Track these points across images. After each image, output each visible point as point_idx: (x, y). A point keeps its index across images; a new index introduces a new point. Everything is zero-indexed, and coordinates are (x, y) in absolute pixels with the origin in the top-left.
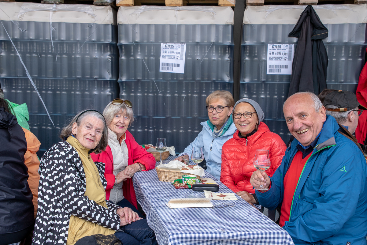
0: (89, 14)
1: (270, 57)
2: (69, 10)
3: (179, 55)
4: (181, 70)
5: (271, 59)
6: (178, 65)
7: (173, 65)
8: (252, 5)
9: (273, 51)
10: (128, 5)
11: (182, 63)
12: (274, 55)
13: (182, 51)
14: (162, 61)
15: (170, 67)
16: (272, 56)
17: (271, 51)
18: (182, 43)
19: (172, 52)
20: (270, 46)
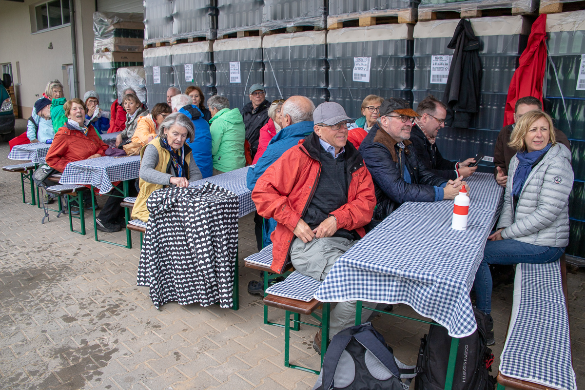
0: (311, 38)
1: (433, 68)
2: (300, 36)
3: (366, 67)
4: (366, 79)
5: (434, 69)
6: (365, 76)
7: (362, 75)
8: (421, 21)
9: (436, 62)
10: (334, 29)
11: (368, 74)
12: (437, 66)
13: (368, 63)
14: (355, 72)
15: (359, 77)
16: (435, 66)
17: (435, 62)
18: (368, 57)
19: (362, 65)
20: (433, 58)
